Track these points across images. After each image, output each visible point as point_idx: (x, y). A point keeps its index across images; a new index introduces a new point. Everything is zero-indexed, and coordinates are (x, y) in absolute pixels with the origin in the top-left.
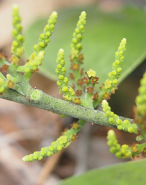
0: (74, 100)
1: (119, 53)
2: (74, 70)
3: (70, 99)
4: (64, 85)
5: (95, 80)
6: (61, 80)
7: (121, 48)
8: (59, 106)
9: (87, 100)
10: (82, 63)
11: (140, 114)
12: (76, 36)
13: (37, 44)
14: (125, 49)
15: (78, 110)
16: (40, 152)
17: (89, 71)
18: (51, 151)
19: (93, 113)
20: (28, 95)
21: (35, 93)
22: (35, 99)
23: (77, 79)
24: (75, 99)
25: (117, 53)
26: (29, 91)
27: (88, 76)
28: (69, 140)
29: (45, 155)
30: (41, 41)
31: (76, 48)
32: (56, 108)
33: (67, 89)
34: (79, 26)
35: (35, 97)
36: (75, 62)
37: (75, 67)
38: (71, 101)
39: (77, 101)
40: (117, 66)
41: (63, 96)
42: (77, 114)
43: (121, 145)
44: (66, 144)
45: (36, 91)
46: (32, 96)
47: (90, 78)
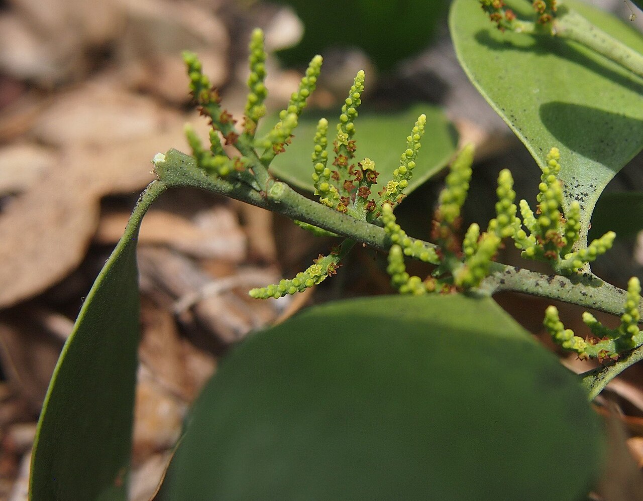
0: (336, 207)
1: (413, 137)
2: (339, 166)
3: (331, 204)
4: (323, 179)
5: (373, 176)
6: (319, 171)
7: (417, 129)
8: (313, 212)
9: (357, 210)
10: (352, 157)
11: (444, 221)
12: (347, 110)
13: (286, 110)
14: (423, 132)
15: (342, 221)
16: (278, 287)
17: (363, 161)
18: (295, 286)
19: (366, 227)
20: (264, 189)
21: (276, 188)
22: (276, 197)
23: (342, 181)
24: (340, 205)
25: (410, 138)
26: (268, 182)
27: (362, 169)
28: (324, 272)
29: (285, 290)
30: (293, 104)
31: (345, 130)
32: (308, 214)
33: (328, 188)
34: (353, 93)
35: (276, 194)
36: (342, 153)
37: (342, 160)
38: (332, 208)
39: (342, 208)
40: (409, 159)
41: (321, 198)
42: (341, 226)
43: (411, 275)
44: (319, 277)
45: (278, 185)
46: (271, 190)
47: (365, 172)
